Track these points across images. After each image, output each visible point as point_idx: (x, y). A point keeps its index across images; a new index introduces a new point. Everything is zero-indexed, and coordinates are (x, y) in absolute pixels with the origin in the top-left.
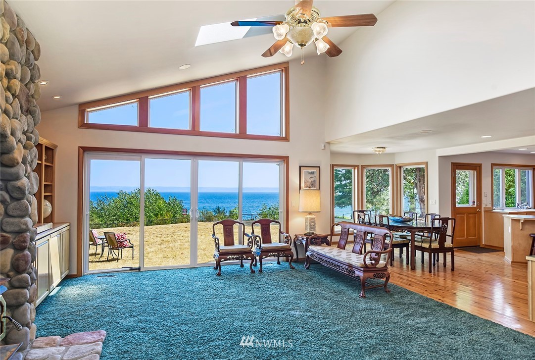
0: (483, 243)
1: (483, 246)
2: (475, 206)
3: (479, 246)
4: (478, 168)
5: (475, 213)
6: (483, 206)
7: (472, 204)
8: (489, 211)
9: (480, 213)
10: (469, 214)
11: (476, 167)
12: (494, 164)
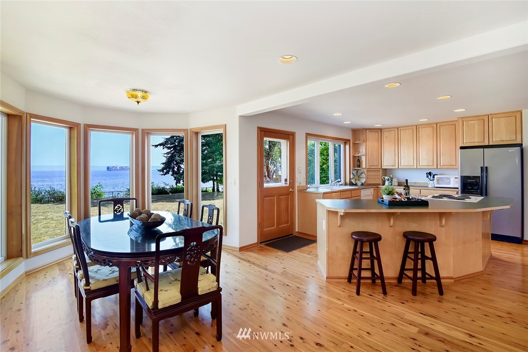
0: (297, 230)
1: (296, 235)
2: (288, 185)
3: (292, 234)
4: (291, 137)
5: (287, 193)
6: (297, 184)
7: (284, 182)
8: (303, 191)
9: (293, 193)
10: (280, 196)
11: (289, 136)
12: (308, 134)
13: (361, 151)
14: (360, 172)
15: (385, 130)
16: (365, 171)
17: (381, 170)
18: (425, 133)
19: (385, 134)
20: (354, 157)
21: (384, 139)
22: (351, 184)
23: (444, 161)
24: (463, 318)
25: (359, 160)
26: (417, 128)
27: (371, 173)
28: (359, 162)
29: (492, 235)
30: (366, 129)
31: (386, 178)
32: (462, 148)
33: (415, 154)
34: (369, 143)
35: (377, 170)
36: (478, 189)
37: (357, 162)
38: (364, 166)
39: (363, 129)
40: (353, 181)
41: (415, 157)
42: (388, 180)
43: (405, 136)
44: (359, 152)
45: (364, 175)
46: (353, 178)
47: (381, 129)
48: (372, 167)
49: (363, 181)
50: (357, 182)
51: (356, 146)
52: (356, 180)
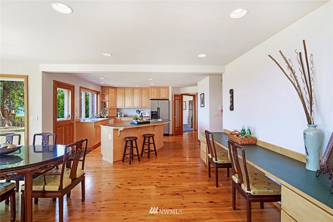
2: (70, 119)
5: (70, 124)
6: (75, 118)
8: (79, 122)
9: (73, 124)
10: (66, 126)
11: (71, 88)
12: (81, 87)
13: (106, 98)
14: (105, 110)
15: (118, 88)
16: (108, 109)
17: (116, 109)
18: (136, 91)
19: (118, 90)
20: (102, 101)
21: (118, 93)
22: (101, 117)
23: (144, 105)
24: (165, 160)
25: (105, 103)
26: (133, 88)
27: (111, 111)
28: (105, 104)
29: (164, 134)
30: (109, 87)
31: (119, 113)
32: (151, 99)
33: (132, 101)
34: (110, 94)
35: (114, 109)
36: (156, 116)
37: (103, 105)
38: (108, 107)
39: (108, 86)
40: (102, 115)
41: (132, 103)
42: (120, 114)
43: (128, 92)
44: (105, 99)
45: (107, 112)
46: (102, 114)
47: (116, 88)
48: (112, 108)
49: (107, 115)
50: (104, 116)
51: (103, 96)
52: (103, 115)
